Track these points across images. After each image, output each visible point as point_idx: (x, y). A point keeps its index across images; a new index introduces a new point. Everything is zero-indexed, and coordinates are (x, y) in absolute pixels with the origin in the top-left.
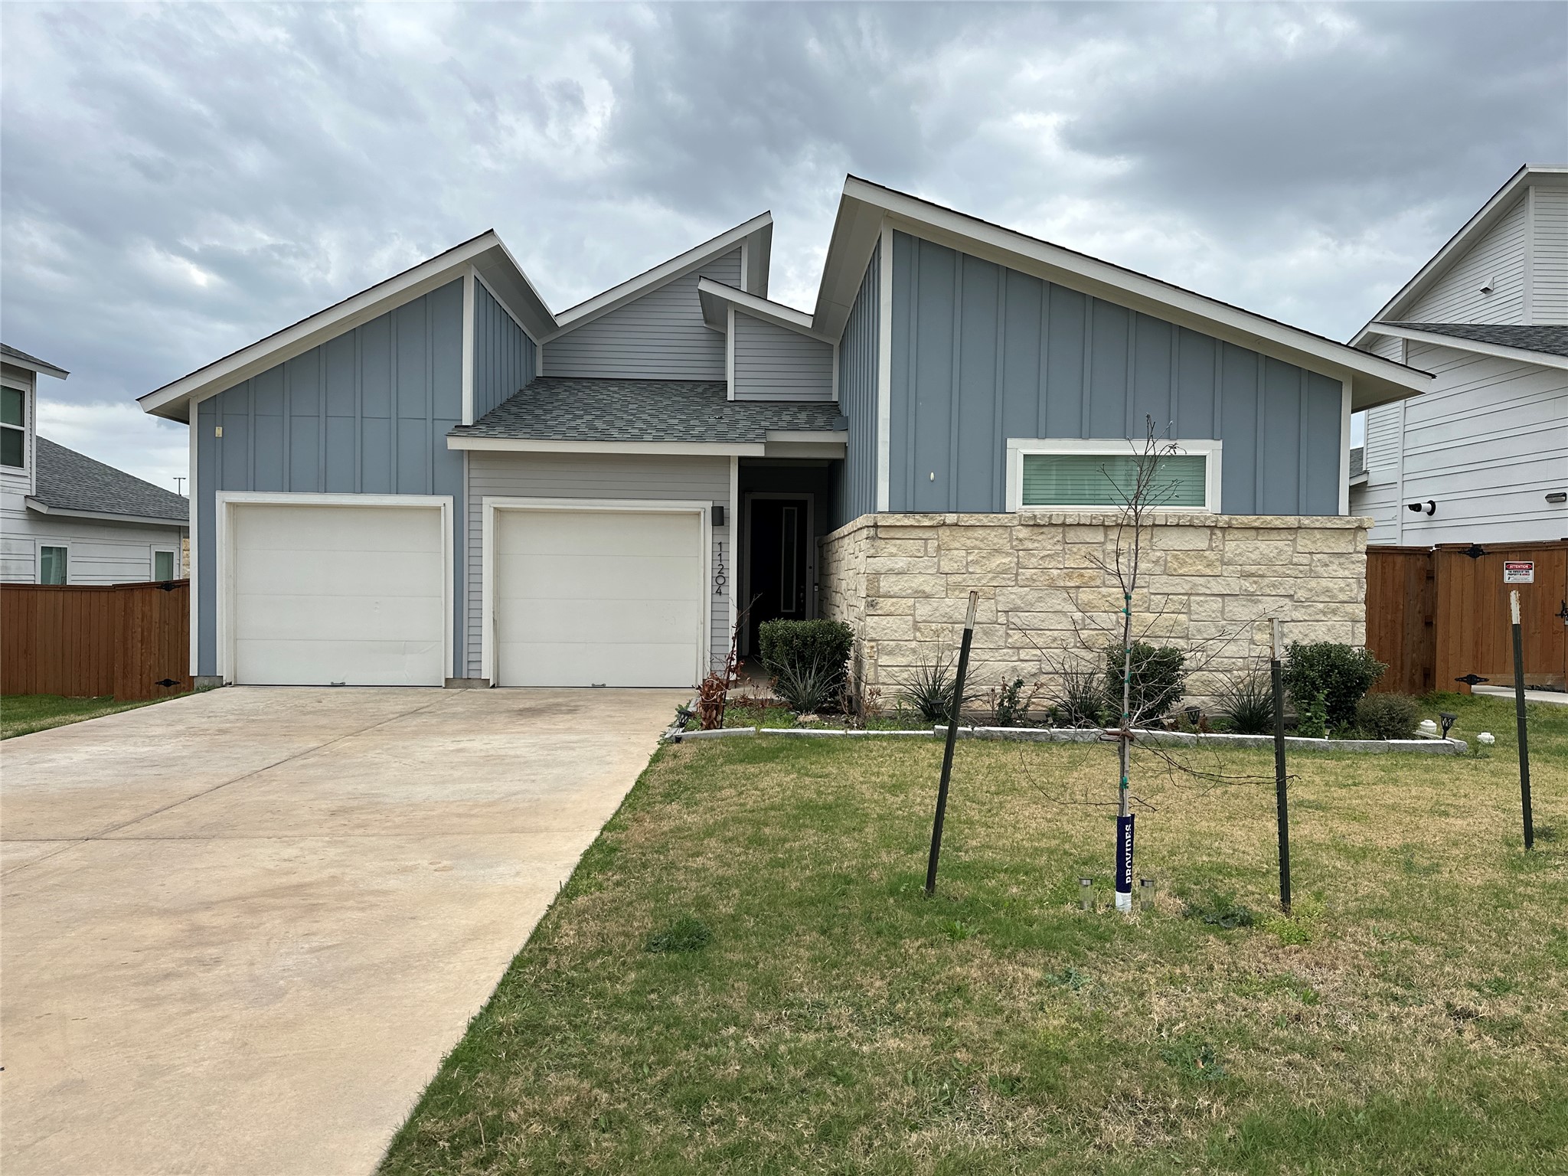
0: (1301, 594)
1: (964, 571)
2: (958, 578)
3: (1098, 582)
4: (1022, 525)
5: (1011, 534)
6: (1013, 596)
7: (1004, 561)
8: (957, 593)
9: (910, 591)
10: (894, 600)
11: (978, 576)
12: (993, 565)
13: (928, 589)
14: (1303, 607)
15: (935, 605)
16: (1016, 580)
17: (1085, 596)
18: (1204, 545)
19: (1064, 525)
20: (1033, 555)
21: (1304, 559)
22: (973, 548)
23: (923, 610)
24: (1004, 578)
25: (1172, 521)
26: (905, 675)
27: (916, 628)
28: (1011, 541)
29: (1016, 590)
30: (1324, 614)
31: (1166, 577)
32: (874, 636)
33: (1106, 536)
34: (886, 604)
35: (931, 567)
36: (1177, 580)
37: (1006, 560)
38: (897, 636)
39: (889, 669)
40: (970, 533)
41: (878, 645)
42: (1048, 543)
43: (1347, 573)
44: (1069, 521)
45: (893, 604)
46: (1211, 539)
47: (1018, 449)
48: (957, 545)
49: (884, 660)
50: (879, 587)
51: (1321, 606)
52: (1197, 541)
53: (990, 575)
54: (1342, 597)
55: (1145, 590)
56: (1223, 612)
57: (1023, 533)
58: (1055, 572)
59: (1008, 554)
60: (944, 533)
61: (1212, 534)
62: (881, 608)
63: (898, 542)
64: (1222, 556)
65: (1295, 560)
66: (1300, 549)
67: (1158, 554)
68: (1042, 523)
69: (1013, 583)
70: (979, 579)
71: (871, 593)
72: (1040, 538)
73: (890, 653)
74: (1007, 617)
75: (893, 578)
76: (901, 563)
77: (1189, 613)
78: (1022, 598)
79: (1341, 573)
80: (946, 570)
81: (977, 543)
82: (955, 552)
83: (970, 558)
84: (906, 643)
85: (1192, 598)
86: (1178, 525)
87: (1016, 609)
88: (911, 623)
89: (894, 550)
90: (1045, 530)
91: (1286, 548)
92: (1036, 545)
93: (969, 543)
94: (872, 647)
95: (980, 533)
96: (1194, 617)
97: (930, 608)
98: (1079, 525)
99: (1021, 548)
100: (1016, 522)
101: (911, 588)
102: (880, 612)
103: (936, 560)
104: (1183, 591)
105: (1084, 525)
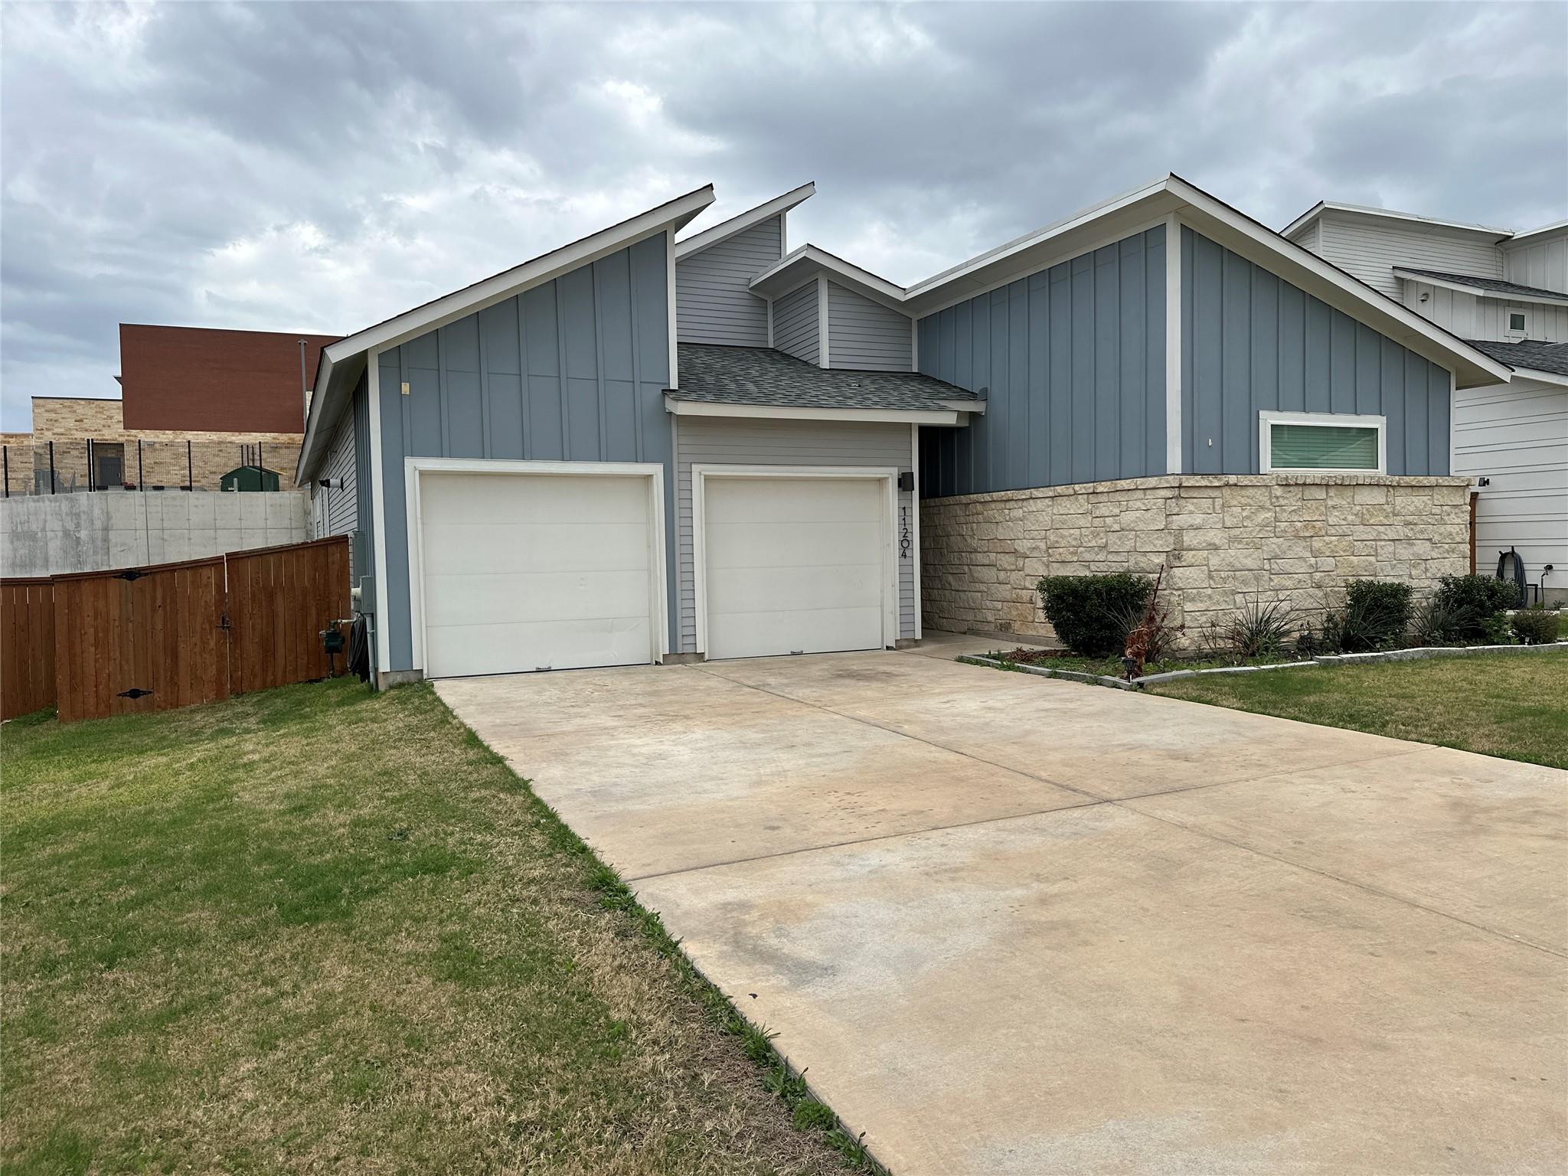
0: (1436, 538)
1: (1240, 525)
2: (1237, 532)
3: (1323, 532)
4: (1278, 485)
5: (1270, 492)
6: (1274, 546)
7: (1267, 515)
8: (1236, 544)
9: (1204, 544)
10: (1193, 552)
11: (1250, 529)
12: (1260, 520)
13: (1217, 542)
14: (1437, 548)
15: (1222, 555)
16: (1275, 532)
17: (1317, 544)
18: (1383, 501)
19: (1304, 484)
20: (1285, 511)
21: (1436, 510)
22: (1246, 505)
23: (1214, 561)
24: (1267, 531)
25: (1367, 481)
26: (1204, 619)
27: (1211, 577)
28: (1270, 499)
29: (1275, 540)
30: (1448, 552)
31: (1362, 526)
32: (1181, 585)
33: (1327, 493)
34: (1188, 556)
35: (1218, 522)
36: (1369, 529)
37: (1268, 515)
38: (1197, 584)
39: (1193, 614)
40: (1244, 492)
41: (1184, 593)
42: (1292, 500)
43: (1460, 521)
44: (1308, 481)
45: (1193, 556)
46: (1387, 496)
47: (1269, 419)
48: (1235, 503)
49: (1188, 606)
50: (1183, 542)
51: (1447, 546)
52: (1378, 497)
53: (1258, 528)
54: (1458, 539)
55: (1351, 538)
56: (1394, 554)
57: (1279, 491)
58: (1299, 524)
59: (1269, 510)
60: (1226, 491)
61: (1388, 491)
62: (1185, 560)
63: (1195, 500)
64: (1394, 509)
65: (1433, 511)
66: (1436, 503)
67: (1358, 508)
68: (1292, 483)
69: (1272, 535)
70: (1251, 532)
71: (1178, 547)
72: (1288, 495)
73: (1193, 600)
74: (1270, 563)
75: (1192, 533)
76: (1198, 519)
77: (1376, 555)
78: (1279, 547)
79: (1456, 521)
80: (1228, 524)
81: (1249, 500)
82: (1234, 509)
83: (1244, 514)
84: (1205, 590)
85: (1378, 543)
86: (1370, 485)
87: (1276, 557)
88: (1206, 572)
89: (1192, 508)
90: (1291, 489)
91: (1429, 502)
92: (1286, 501)
93: (1243, 501)
94: (1179, 596)
95: (1251, 492)
96: (1379, 558)
97: (1218, 558)
98: (1313, 484)
99: (1277, 504)
100: (1274, 483)
101: (1205, 541)
102: (1184, 564)
103: (1221, 515)
104: (1372, 538)
105: (1317, 484)
